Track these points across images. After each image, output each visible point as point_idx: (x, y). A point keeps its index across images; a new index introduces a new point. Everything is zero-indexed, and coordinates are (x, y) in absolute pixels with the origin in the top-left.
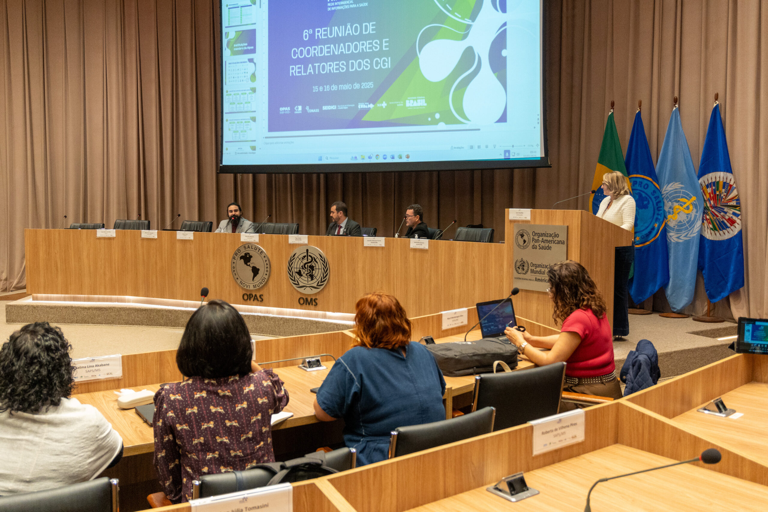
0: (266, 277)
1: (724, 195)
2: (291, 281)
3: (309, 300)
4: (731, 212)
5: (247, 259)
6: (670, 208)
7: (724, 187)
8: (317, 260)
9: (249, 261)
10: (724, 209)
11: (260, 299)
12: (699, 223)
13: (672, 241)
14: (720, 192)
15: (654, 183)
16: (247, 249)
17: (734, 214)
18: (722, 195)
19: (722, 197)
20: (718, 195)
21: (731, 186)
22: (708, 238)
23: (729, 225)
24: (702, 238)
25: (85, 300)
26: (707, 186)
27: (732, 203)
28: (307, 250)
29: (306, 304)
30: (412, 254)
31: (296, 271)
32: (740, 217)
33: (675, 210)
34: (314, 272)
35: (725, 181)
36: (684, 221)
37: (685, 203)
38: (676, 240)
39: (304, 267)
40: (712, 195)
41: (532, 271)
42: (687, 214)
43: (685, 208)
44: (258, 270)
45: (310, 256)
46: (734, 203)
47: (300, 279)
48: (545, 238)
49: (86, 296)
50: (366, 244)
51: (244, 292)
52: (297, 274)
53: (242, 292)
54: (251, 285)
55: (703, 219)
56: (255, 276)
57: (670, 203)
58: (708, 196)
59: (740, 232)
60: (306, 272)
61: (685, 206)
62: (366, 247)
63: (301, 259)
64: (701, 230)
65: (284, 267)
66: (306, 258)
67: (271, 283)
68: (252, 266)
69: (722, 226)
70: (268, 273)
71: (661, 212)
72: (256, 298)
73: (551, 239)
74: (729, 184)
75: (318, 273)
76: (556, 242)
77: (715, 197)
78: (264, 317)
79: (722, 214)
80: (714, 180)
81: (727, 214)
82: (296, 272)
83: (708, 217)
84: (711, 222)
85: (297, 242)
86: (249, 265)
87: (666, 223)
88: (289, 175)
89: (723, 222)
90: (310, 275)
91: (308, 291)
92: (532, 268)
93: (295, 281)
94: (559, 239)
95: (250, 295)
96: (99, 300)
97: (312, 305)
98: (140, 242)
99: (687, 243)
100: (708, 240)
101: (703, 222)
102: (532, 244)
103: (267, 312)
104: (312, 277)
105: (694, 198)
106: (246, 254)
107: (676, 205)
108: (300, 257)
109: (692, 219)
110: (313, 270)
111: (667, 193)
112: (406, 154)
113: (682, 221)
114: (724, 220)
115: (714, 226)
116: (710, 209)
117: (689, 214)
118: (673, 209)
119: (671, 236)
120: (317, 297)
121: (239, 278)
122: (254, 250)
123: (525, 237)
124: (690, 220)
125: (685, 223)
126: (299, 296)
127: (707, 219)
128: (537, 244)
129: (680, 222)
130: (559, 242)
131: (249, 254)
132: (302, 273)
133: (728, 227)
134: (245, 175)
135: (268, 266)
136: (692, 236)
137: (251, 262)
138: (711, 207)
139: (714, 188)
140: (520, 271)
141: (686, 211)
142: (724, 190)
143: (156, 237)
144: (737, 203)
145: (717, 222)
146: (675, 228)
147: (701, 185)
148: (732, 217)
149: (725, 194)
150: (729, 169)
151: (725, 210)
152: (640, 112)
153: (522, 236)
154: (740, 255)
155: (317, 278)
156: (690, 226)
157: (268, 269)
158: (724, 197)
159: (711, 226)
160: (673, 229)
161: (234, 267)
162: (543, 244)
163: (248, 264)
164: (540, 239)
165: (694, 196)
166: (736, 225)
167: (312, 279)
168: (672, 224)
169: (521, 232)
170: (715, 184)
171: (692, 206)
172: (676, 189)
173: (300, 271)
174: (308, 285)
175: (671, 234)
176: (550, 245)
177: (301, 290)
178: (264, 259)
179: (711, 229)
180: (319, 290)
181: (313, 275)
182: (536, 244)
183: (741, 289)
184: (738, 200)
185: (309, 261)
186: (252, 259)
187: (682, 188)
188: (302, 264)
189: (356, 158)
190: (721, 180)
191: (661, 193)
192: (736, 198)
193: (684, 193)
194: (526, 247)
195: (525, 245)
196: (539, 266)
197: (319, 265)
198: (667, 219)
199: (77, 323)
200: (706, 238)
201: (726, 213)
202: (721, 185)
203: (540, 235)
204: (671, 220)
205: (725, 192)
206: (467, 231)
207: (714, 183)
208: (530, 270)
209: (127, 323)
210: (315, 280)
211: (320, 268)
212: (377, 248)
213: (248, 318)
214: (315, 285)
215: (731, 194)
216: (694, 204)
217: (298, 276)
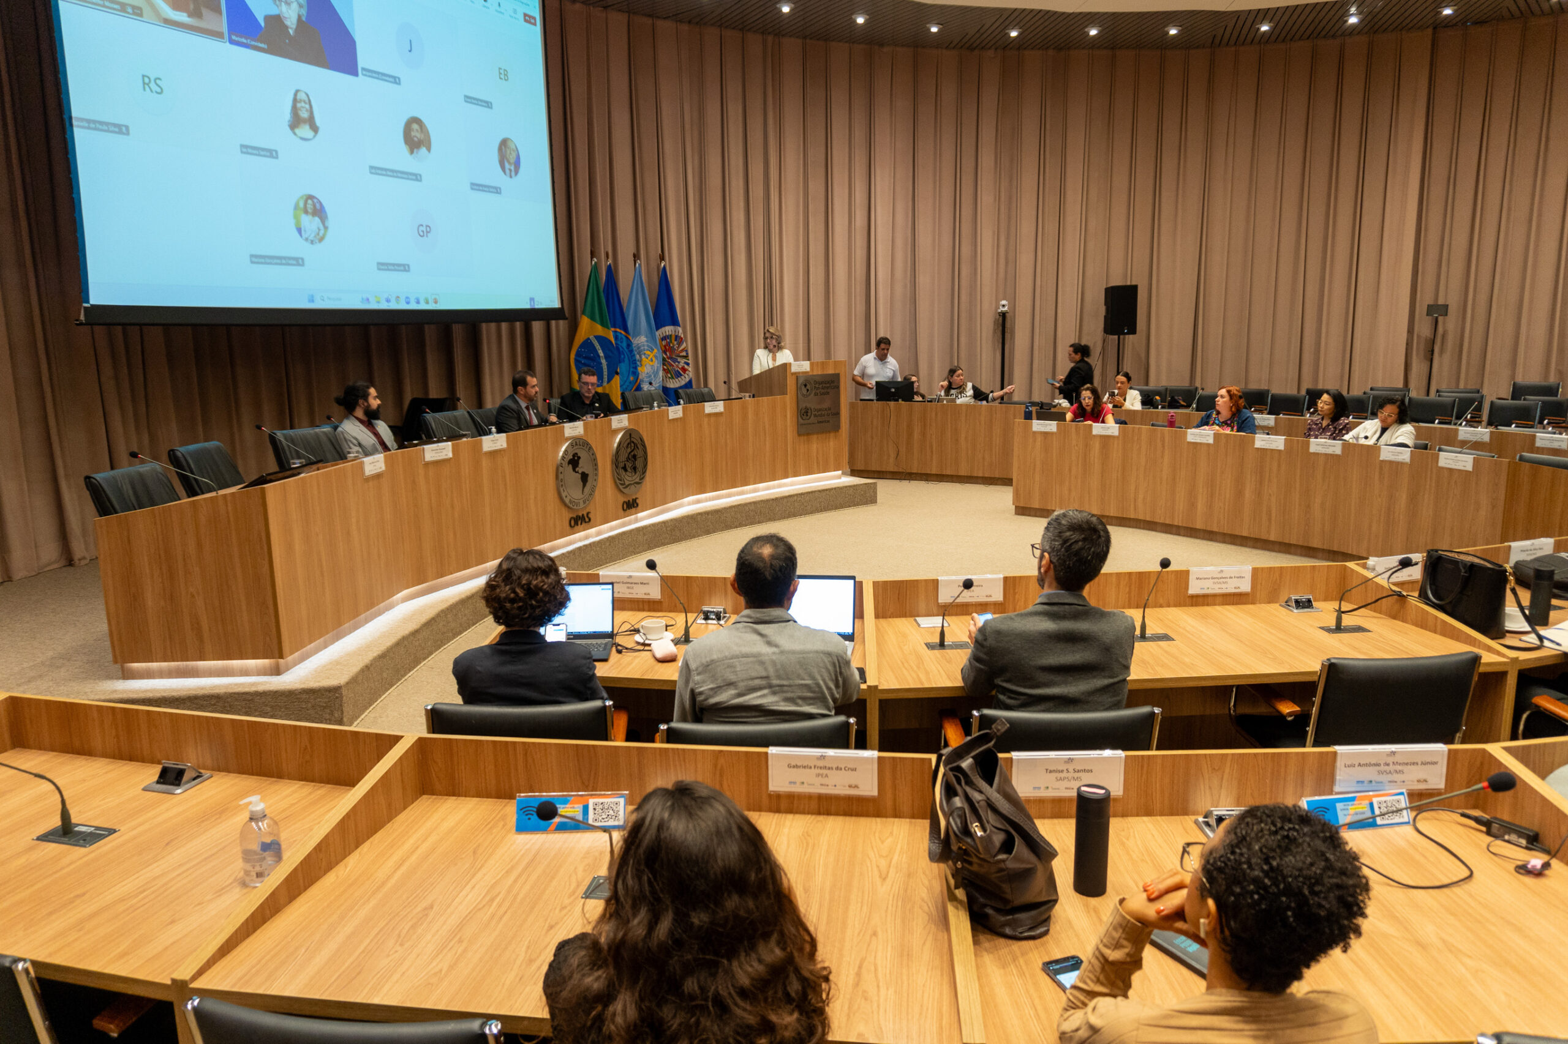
0: (597, 484)
2: (617, 482)
3: (631, 503)
4: (683, 362)
5: (575, 462)
7: (675, 340)
8: (638, 446)
9: (578, 466)
11: (587, 520)
12: (661, 373)
14: (673, 344)
15: (627, 336)
16: (575, 448)
17: (685, 363)
19: (675, 348)
20: (672, 347)
21: (681, 338)
22: (667, 387)
23: (683, 373)
26: (663, 339)
28: (630, 435)
29: (628, 509)
30: (706, 420)
31: (621, 466)
32: (689, 366)
33: (643, 363)
34: (636, 462)
35: (676, 334)
37: (649, 355)
39: (628, 459)
40: (667, 347)
43: (650, 360)
44: (587, 475)
45: (633, 442)
46: (684, 354)
47: (627, 476)
48: (824, 385)
51: (571, 515)
52: (622, 470)
53: (567, 517)
54: (579, 501)
55: (662, 370)
57: (639, 356)
58: (665, 348)
59: (691, 379)
60: (630, 465)
61: (650, 358)
62: (670, 419)
63: (625, 449)
64: (662, 380)
66: (629, 445)
67: (597, 492)
68: (580, 472)
69: (678, 375)
70: (596, 478)
72: (583, 520)
73: (827, 385)
74: (679, 336)
75: (639, 464)
76: (832, 387)
77: (671, 350)
79: (676, 363)
80: (667, 333)
81: (681, 363)
82: (622, 468)
83: (667, 368)
84: (669, 372)
85: (619, 426)
86: (578, 472)
89: (677, 371)
90: (633, 468)
91: (632, 491)
92: (815, 413)
93: (621, 480)
94: (833, 384)
95: (578, 517)
97: (633, 507)
98: (421, 471)
102: (814, 392)
105: (655, 351)
106: (575, 455)
107: (644, 358)
108: (624, 446)
109: (656, 370)
110: (636, 460)
111: (635, 347)
112: (433, 297)
114: (678, 369)
115: (671, 375)
116: (668, 360)
117: (653, 366)
118: (641, 362)
119: (643, 388)
120: (638, 497)
121: (568, 496)
122: (582, 447)
123: (808, 387)
124: (654, 371)
125: (651, 372)
126: (623, 501)
127: (665, 370)
129: (648, 374)
130: (835, 387)
131: (577, 454)
132: (627, 467)
133: (682, 375)
136: (657, 385)
137: (580, 466)
138: (668, 358)
139: (668, 340)
140: (804, 418)
141: (651, 363)
142: (675, 342)
143: (450, 455)
144: (686, 354)
145: (674, 372)
146: (645, 380)
147: (659, 338)
148: (684, 366)
149: (677, 346)
150: (676, 323)
151: (678, 360)
153: (805, 386)
155: (639, 470)
156: (655, 377)
157: (596, 473)
159: (669, 375)
160: (643, 382)
161: (562, 480)
162: (821, 391)
163: (578, 469)
164: (819, 386)
165: (655, 348)
166: (688, 372)
168: (643, 376)
169: (804, 382)
170: (669, 337)
171: (655, 358)
172: (643, 342)
173: (625, 465)
174: (632, 482)
176: (828, 391)
177: (626, 491)
178: (593, 458)
179: (670, 378)
180: (641, 486)
181: (636, 467)
182: (817, 391)
184: (686, 351)
185: (632, 448)
186: (580, 461)
187: (647, 341)
188: (627, 455)
189: (368, 299)
190: (673, 333)
192: (685, 348)
193: (648, 346)
194: (810, 395)
195: (808, 393)
196: (820, 410)
197: (640, 453)
201: (679, 362)
203: (819, 383)
204: (641, 373)
205: (677, 344)
208: (813, 415)
210: (638, 473)
211: (641, 456)
212: (678, 419)
214: (637, 480)
215: (681, 346)
216: (656, 356)
217: (624, 473)
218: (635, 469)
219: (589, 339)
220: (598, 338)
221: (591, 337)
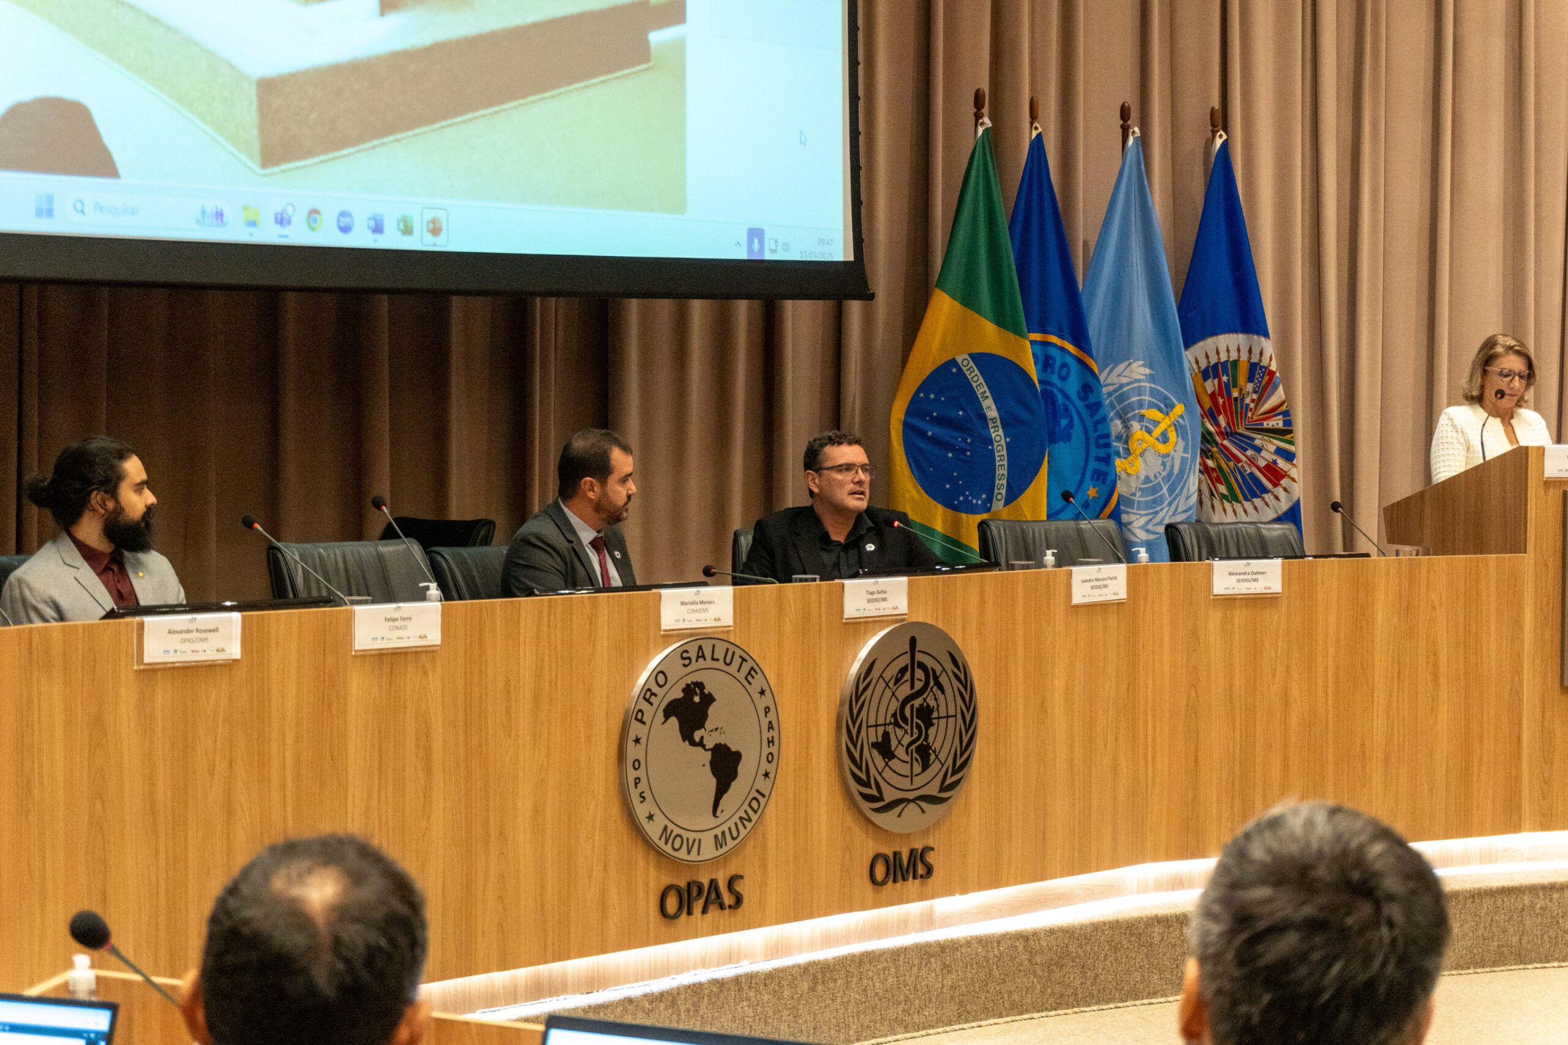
0: (766, 787)
1: (1253, 401)
2: (854, 787)
3: (906, 860)
4: (1272, 448)
5: (693, 711)
7: (1251, 379)
8: (943, 679)
9: (701, 726)
10: (1253, 439)
11: (728, 899)
12: (1194, 481)
14: (1241, 390)
15: (1084, 360)
16: (694, 666)
17: (1280, 452)
18: (1247, 401)
19: (1247, 405)
20: (1236, 399)
21: (1272, 374)
23: (1267, 484)
26: (1206, 374)
27: (1274, 423)
28: (913, 642)
29: (895, 881)
30: (1216, 616)
31: (873, 739)
33: (1132, 446)
34: (932, 731)
35: (1255, 359)
36: (1155, 477)
37: (1156, 423)
39: (899, 719)
40: (1221, 401)
42: (1164, 457)
43: (1157, 439)
44: (737, 756)
45: (922, 666)
46: (1277, 423)
47: (887, 773)
51: (666, 880)
52: (875, 752)
53: (655, 883)
54: (704, 838)
56: (721, 790)
58: (1210, 403)
59: (1297, 503)
60: (907, 740)
61: (1157, 432)
62: (1077, 606)
63: (891, 684)
65: (823, 730)
66: (908, 676)
68: (710, 743)
69: (1253, 490)
70: (773, 768)
72: (712, 899)
74: (1266, 368)
75: (944, 738)
77: (1234, 409)
79: (1249, 452)
80: (1222, 358)
81: (1264, 453)
82: (875, 745)
84: (1221, 477)
85: (872, 610)
86: (701, 744)
89: (1252, 474)
90: (918, 750)
91: (911, 822)
93: (868, 785)
95: (693, 886)
97: (914, 877)
98: (128, 694)
104: (925, 756)
105: (1179, 409)
106: (692, 690)
107: (1137, 431)
108: (887, 675)
109: (1176, 471)
110: (929, 724)
111: (1112, 395)
112: (429, 215)
113: (1152, 477)
114: (1255, 470)
115: (1230, 488)
116: (1218, 439)
117: (1168, 455)
118: (1126, 442)
119: (1129, 524)
120: (932, 842)
121: (658, 817)
122: (720, 665)
124: (1170, 474)
125: (1159, 483)
126: (873, 850)
127: (1210, 470)
129: (1147, 480)
131: (701, 686)
132: (893, 744)
133: (1265, 490)
135: (775, 733)
136: (1178, 518)
137: (709, 724)
138: (1221, 434)
139: (1225, 379)
141: (1162, 448)
142: (1250, 387)
143: (235, 651)
144: (1284, 423)
145: (1239, 477)
146: (1136, 498)
148: (1275, 462)
149: (1255, 396)
151: (1257, 442)
152: (1040, 137)
155: (942, 756)
156: (1171, 492)
157: (775, 749)
158: (1252, 405)
159: (1222, 489)
160: (1131, 503)
161: (637, 764)
163: (700, 734)
165: (1179, 402)
166: (1285, 483)
167: (925, 766)
168: (1125, 488)
170: (1229, 367)
171: (1174, 433)
172: (1135, 381)
173: (887, 736)
174: (911, 795)
175: (1129, 518)
177: (886, 821)
178: (761, 704)
179: (1223, 497)
180: (944, 807)
181: (928, 747)
184: (1286, 414)
185: (918, 685)
186: (712, 710)
187: (1148, 378)
188: (895, 705)
190: (1244, 356)
192: (1284, 408)
193: (1153, 393)
197: (947, 702)
201: (1258, 450)
204: (1125, 476)
205: (1255, 392)
207: (1224, 365)
210: (935, 767)
211: (950, 711)
212: (1104, 608)
213: (674, 1003)
214: (933, 790)
215: (1269, 398)
216: (1181, 426)
217: (880, 761)
218: (924, 754)
219: (953, 362)
220: (983, 361)
221: (963, 361)
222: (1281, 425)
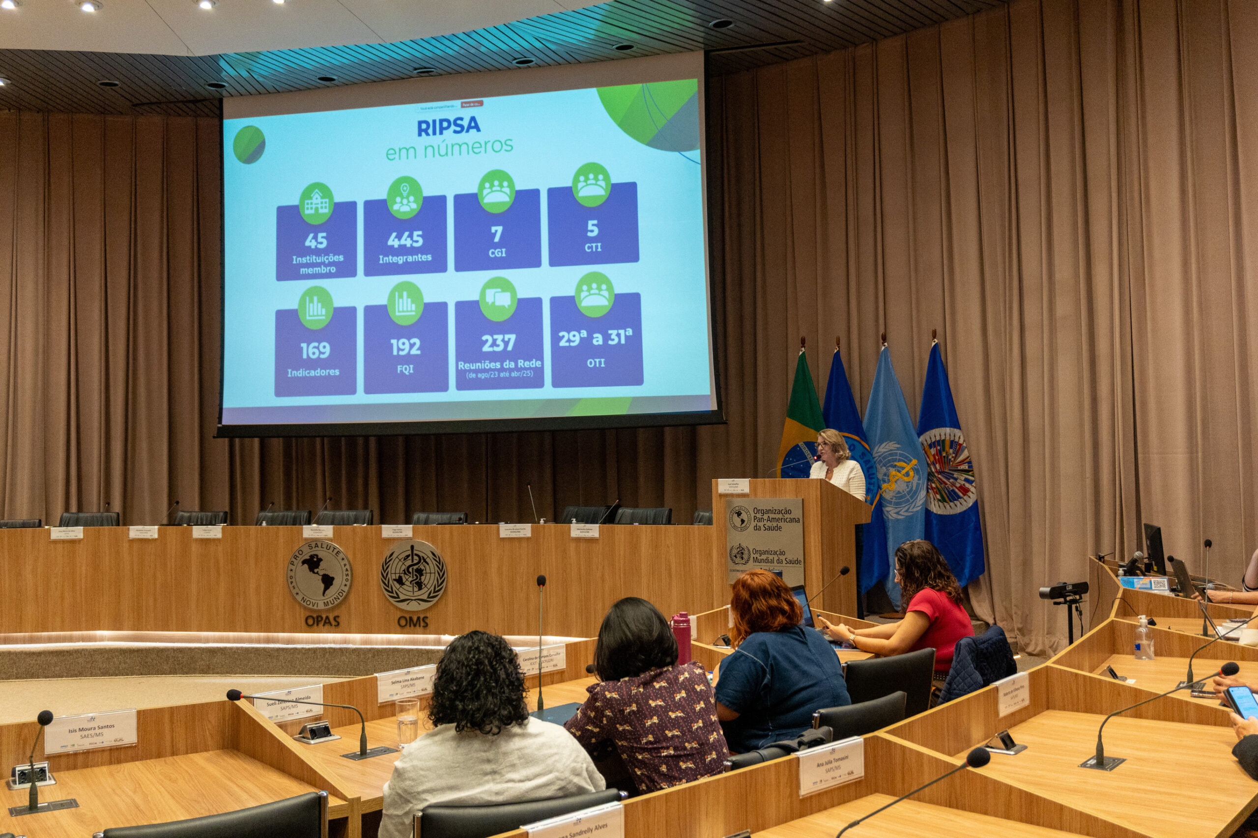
0: (346, 589)
1: (953, 457)
2: (386, 593)
3: (415, 619)
4: (963, 478)
5: (313, 563)
6: (885, 475)
7: (951, 447)
8: (428, 560)
9: (317, 567)
10: (953, 474)
11: (334, 623)
12: (923, 493)
13: (890, 517)
14: (947, 452)
15: (863, 443)
16: (314, 549)
17: (967, 480)
18: (950, 457)
19: (950, 459)
20: (944, 457)
21: (960, 445)
22: (935, 512)
23: (961, 495)
24: (928, 513)
25: (24, 641)
26: (930, 446)
27: (963, 467)
28: (412, 547)
29: (410, 626)
30: (573, 546)
31: (394, 577)
32: (974, 484)
33: (891, 478)
34: (423, 578)
35: (952, 439)
36: (903, 491)
38: (895, 516)
39: (406, 571)
40: (937, 457)
41: (756, 560)
42: (907, 482)
43: (904, 475)
44: (333, 579)
45: (416, 555)
46: (965, 467)
47: (401, 590)
48: (772, 516)
49: (27, 634)
50: (503, 534)
51: (308, 614)
52: (395, 582)
53: (303, 614)
54: (320, 602)
55: (928, 489)
56: (326, 588)
57: (884, 468)
58: (932, 459)
59: (976, 504)
60: (411, 579)
61: (904, 472)
62: (503, 539)
63: (402, 560)
64: (926, 502)
65: (375, 573)
66: (410, 558)
67: (352, 598)
68: (321, 573)
69: (953, 497)
70: (348, 583)
71: (873, 480)
72: (327, 622)
73: (780, 516)
74: (957, 442)
75: (429, 580)
76: (788, 520)
77: (942, 460)
78: (341, 649)
79: (951, 480)
80: (938, 438)
81: (958, 481)
82: (395, 580)
83: (934, 485)
84: (938, 491)
85: (395, 535)
86: (317, 573)
87: (881, 495)
88: (318, 440)
89: (953, 491)
91: (413, 607)
92: (755, 556)
93: (392, 593)
94: (792, 516)
95: (318, 617)
96: (50, 640)
97: (420, 626)
98: (126, 545)
99: (910, 519)
100: (936, 514)
101: (928, 492)
102: (753, 524)
103: (345, 642)
104: (420, 585)
105: (914, 462)
106: (312, 557)
107: (893, 471)
108: (400, 557)
109: (914, 488)
110: (421, 575)
111: (880, 456)
113: (901, 491)
114: (955, 488)
115: (942, 496)
116: (936, 474)
117: (910, 482)
118: (888, 476)
119: (888, 512)
120: (428, 615)
121: (300, 593)
122: (325, 549)
123: (744, 516)
124: (911, 490)
125: (905, 494)
126: (399, 614)
127: (932, 488)
128: (761, 524)
129: (899, 492)
130: (792, 520)
131: (317, 556)
132: (404, 580)
133: (959, 497)
134: (247, 440)
135: (349, 573)
136: (915, 510)
137: (320, 567)
138: (937, 472)
139: (939, 448)
140: (738, 560)
141: (906, 479)
142: (951, 451)
143: (156, 536)
144: (969, 467)
145: (946, 491)
146: (893, 501)
147: (923, 444)
148: (964, 485)
149: (954, 455)
150: (956, 424)
151: (955, 476)
152: (838, 352)
153: (739, 514)
154: (978, 532)
155: (429, 586)
156: (912, 497)
157: (349, 578)
158: (952, 459)
159: (938, 497)
160: (890, 503)
161: (291, 577)
162: (769, 524)
163: (316, 570)
164: (766, 517)
165: (914, 458)
166: (970, 494)
167: (420, 589)
168: (887, 496)
169: (737, 508)
170: (941, 443)
171: (913, 472)
172: (891, 450)
173: (400, 577)
174: (414, 598)
175: (888, 509)
176: (779, 524)
177: (403, 606)
178: (342, 563)
179: (939, 500)
180: (431, 604)
181: (421, 583)
182: (759, 524)
183: (981, 577)
184: (970, 462)
185: (415, 562)
186: (321, 563)
187: (898, 449)
188: (404, 567)
190: (948, 438)
191: (872, 455)
192: (968, 460)
193: (901, 455)
194: (746, 528)
195: (743, 525)
196: (765, 552)
197: (431, 568)
198: (881, 489)
199: (17, 678)
200: (933, 512)
201: (956, 479)
202: (947, 444)
203: (763, 512)
204: (887, 491)
205: (954, 453)
206: (633, 513)
207: (939, 441)
208: (752, 559)
209: (105, 673)
210: (425, 590)
211: (433, 571)
212: (519, 539)
213: (314, 652)
214: (425, 597)
215: (961, 455)
216: (916, 469)
217: (398, 585)
221: (801, 444)
222: (967, 468)
